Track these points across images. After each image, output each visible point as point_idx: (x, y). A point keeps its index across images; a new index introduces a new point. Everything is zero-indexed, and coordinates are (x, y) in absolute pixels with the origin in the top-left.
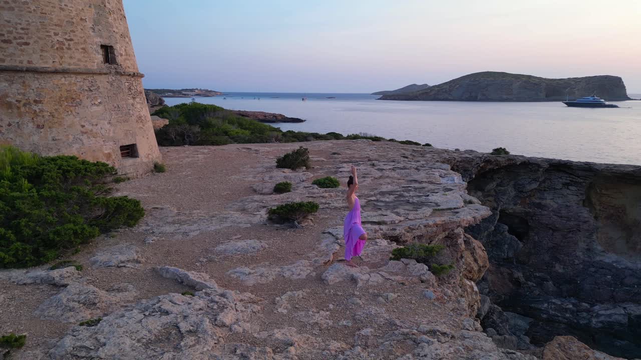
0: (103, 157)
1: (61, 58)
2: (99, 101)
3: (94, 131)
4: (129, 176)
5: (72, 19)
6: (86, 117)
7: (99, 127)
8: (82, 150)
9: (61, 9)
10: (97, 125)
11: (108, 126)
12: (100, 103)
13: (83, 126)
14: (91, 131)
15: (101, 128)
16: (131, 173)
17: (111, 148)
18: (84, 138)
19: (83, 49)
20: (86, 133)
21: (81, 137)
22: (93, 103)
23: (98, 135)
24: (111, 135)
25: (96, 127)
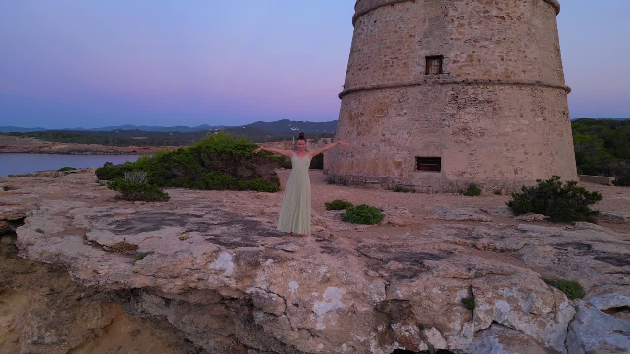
0: (393, 165)
1: (384, 75)
2: (404, 111)
3: (392, 139)
4: (416, 188)
5: (402, 38)
6: (388, 127)
7: (397, 136)
8: (378, 155)
9: (396, 32)
10: (395, 134)
11: (406, 136)
12: (405, 113)
13: (384, 135)
14: (389, 139)
15: (399, 137)
16: (419, 186)
17: (402, 158)
18: (382, 145)
19: (404, 64)
20: (384, 141)
21: (380, 144)
22: (398, 114)
23: (394, 144)
24: (407, 144)
25: (394, 136)
